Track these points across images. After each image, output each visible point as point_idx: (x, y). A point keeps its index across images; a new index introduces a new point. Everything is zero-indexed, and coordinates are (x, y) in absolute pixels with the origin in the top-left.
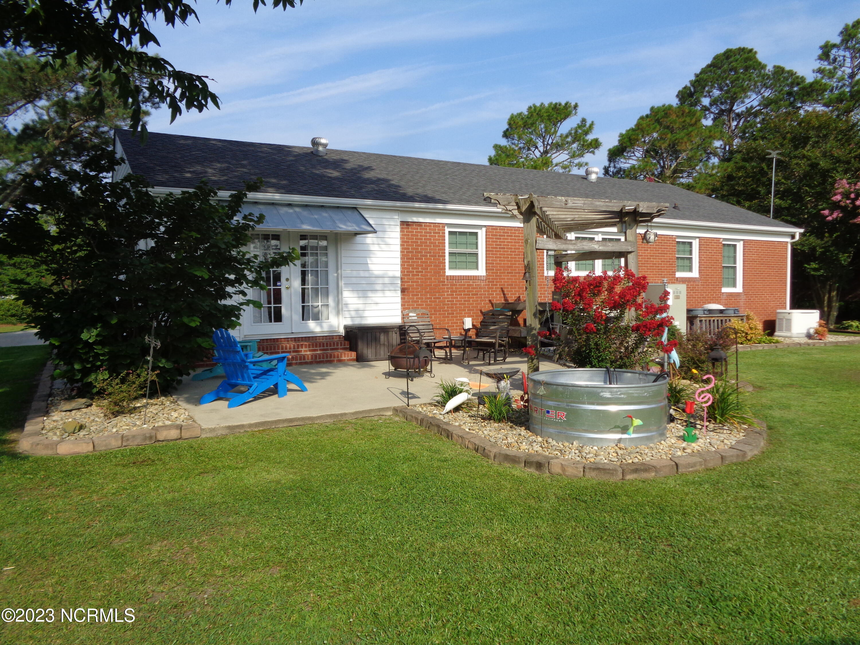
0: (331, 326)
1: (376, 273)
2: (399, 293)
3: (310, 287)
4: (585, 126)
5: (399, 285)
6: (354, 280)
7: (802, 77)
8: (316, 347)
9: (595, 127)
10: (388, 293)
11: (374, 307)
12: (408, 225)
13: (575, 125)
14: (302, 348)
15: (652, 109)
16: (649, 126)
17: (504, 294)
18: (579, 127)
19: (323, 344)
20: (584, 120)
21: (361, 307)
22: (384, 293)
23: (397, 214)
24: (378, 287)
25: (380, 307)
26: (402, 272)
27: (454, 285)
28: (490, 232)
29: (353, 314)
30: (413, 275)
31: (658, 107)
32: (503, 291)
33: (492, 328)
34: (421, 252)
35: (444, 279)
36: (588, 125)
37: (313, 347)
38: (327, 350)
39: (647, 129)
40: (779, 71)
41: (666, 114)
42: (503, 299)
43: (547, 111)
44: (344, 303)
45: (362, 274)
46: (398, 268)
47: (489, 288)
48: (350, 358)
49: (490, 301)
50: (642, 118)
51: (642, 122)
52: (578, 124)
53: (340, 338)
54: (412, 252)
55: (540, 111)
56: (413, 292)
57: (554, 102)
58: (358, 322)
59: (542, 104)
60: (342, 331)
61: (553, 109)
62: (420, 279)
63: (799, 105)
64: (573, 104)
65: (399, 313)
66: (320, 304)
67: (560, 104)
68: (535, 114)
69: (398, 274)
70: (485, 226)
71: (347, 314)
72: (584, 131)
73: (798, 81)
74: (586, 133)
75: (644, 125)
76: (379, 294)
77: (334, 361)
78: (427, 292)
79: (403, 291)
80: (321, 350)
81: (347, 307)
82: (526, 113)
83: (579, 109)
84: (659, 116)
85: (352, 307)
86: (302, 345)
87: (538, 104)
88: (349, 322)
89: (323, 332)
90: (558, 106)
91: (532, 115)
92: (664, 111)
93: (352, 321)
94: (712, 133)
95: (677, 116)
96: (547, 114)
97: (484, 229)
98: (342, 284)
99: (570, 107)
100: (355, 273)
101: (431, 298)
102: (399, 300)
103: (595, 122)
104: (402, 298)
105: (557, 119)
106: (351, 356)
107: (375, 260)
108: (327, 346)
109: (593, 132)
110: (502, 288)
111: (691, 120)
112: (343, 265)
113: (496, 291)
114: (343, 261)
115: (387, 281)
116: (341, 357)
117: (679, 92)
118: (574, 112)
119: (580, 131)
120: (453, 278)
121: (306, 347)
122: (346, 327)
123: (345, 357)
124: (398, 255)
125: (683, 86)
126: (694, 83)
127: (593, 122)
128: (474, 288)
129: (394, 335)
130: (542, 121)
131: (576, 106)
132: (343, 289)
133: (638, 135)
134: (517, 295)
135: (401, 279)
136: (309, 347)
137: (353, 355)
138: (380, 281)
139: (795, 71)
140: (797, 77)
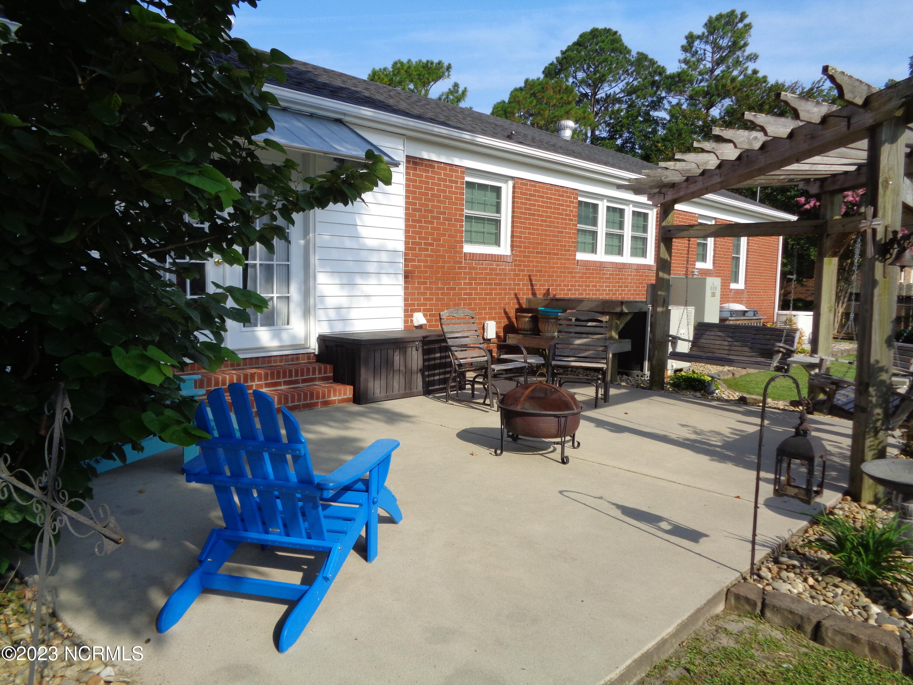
0: (294, 337)
1: (370, 243)
2: (401, 279)
3: (258, 262)
4: (457, 92)
5: (401, 266)
6: (335, 254)
7: (663, 67)
8: (278, 378)
9: (468, 94)
10: (385, 279)
11: (363, 302)
12: (415, 163)
13: (446, 90)
14: (253, 380)
15: (527, 81)
16: (525, 99)
17: (532, 285)
18: (451, 92)
19: (291, 371)
20: (456, 85)
21: (344, 302)
22: (379, 279)
23: (401, 141)
24: (372, 268)
25: (374, 301)
26: (406, 243)
27: (474, 268)
28: (519, 188)
29: (332, 314)
30: (420, 250)
31: (532, 80)
32: (531, 280)
33: (578, 342)
34: (431, 212)
35: (460, 258)
36: (461, 90)
37: (272, 378)
38: (296, 382)
39: (524, 102)
40: (642, 57)
41: (543, 88)
42: (530, 292)
43: (416, 68)
44: (318, 294)
45: (348, 243)
46: (401, 235)
47: (515, 275)
48: (343, 397)
49: (516, 294)
50: (516, 90)
51: (519, 94)
52: (450, 89)
53: (309, 358)
54: (420, 210)
55: (409, 67)
56: (420, 277)
57: (424, 61)
58: (339, 329)
59: (409, 60)
60: (314, 346)
61: (424, 67)
62: (429, 256)
63: (663, 94)
64: (446, 64)
65: (400, 313)
66: (275, 295)
67: (432, 63)
68: (403, 72)
69: (401, 247)
70: (512, 178)
71: (321, 314)
72: (456, 97)
73: (661, 71)
74: (459, 100)
75: (521, 98)
76: (373, 280)
77: (316, 404)
78: (438, 279)
79: (407, 276)
80: (286, 383)
81: (322, 302)
82: (391, 69)
83: (452, 72)
84: (536, 89)
85: (331, 302)
86: (252, 376)
87: (405, 61)
88: (325, 329)
89: (281, 348)
90: (429, 65)
91: (398, 72)
92: (539, 85)
93: (331, 327)
94: (586, 115)
95: (554, 92)
96: (418, 72)
97: (511, 183)
98: (315, 260)
99: (442, 67)
100: (336, 242)
101: (443, 289)
102: (400, 290)
103: (468, 89)
104: (406, 288)
105: (428, 79)
106: (345, 394)
107: (367, 220)
108: (297, 375)
109: (466, 99)
110: (530, 276)
111: (568, 97)
112: (317, 224)
113: (523, 280)
114: (318, 219)
115: (384, 257)
116: (329, 396)
117: (546, 68)
118: (446, 74)
119: (451, 97)
120: (473, 256)
121: (260, 379)
122: (323, 340)
123: (335, 396)
124: (401, 212)
125: (550, 62)
126: (560, 61)
127: (466, 88)
128: (497, 274)
129: (414, 352)
130: (412, 81)
131: (449, 68)
132: (318, 269)
133: (514, 108)
134: (546, 287)
135: (406, 254)
136: (266, 378)
137: (348, 391)
138: (375, 257)
139: (656, 60)
140: (659, 66)
